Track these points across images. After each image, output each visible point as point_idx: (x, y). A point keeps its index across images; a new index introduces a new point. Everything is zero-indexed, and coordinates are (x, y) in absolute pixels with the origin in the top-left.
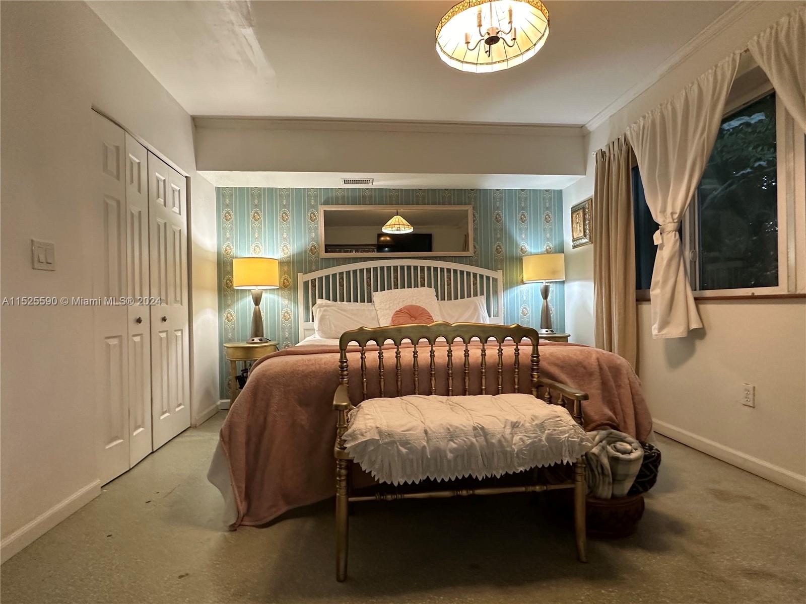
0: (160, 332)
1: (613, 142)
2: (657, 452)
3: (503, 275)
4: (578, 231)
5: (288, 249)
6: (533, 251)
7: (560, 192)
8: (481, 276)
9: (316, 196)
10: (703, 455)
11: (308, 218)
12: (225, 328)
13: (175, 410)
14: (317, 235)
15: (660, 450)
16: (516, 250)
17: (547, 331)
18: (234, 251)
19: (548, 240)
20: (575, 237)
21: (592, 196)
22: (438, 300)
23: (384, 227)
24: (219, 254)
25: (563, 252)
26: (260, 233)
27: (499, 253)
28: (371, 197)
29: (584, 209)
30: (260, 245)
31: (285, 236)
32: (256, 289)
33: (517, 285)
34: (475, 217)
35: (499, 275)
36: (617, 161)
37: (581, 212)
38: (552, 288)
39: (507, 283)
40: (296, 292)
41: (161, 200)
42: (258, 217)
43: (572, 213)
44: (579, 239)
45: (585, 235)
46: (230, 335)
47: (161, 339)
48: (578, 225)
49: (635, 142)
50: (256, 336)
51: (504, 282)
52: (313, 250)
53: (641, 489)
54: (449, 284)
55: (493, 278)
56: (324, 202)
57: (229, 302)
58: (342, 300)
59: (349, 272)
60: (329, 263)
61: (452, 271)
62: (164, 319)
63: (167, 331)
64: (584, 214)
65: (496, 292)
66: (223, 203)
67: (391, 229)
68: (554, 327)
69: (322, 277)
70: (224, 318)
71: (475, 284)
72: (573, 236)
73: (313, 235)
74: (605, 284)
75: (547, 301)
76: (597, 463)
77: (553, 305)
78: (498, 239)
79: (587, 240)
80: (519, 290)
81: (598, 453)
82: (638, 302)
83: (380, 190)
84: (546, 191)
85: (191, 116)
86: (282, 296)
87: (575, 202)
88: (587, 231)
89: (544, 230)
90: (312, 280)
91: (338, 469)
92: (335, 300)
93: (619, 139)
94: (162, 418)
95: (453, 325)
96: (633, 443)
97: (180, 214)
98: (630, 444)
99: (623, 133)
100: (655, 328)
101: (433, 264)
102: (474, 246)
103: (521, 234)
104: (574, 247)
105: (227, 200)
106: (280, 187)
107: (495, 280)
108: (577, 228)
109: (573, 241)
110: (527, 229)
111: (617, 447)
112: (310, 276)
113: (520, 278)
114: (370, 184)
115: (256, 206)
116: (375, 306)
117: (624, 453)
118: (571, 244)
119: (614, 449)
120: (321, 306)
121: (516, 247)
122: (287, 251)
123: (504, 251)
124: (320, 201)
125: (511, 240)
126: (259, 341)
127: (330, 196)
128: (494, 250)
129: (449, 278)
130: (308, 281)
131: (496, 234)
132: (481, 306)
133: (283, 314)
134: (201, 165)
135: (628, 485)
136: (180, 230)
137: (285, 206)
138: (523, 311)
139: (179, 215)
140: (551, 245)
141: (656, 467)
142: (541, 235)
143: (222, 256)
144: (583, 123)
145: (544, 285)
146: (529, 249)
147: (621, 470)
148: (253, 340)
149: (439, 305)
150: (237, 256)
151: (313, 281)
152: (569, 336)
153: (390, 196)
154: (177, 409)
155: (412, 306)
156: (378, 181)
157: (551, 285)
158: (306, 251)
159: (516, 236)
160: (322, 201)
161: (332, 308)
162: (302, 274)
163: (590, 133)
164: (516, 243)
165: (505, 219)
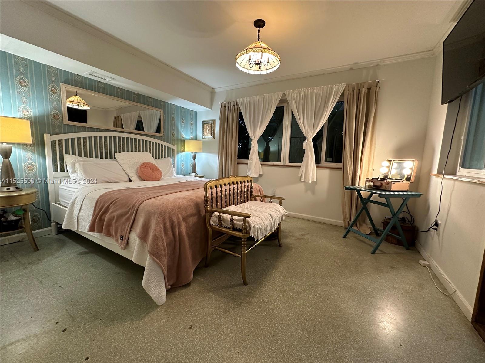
1: (230, 102)
3: (177, 147)
4: (207, 132)
5: (28, 111)
7: (195, 112)
9: (56, 74)
11: (48, 90)
14: (59, 105)
16: (180, 136)
17: (195, 174)
19: (191, 133)
20: (205, 134)
25: (196, 140)
27: (173, 136)
28: (103, 88)
29: (211, 123)
31: (24, 99)
33: (180, 153)
34: (164, 116)
35: (175, 147)
43: (203, 124)
44: (208, 136)
48: (208, 130)
52: (56, 117)
55: (172, 148)
56: (64, 81)
58: (91, 157)
60: (71, 128)
64: (211, 126)
69: (67, 140)
75: (195, 161)
77: (197, 164)
78: (173, 130)
79: (212, 137)
80: (182, 155)
83: (110, 86)
84: (192, 111)
86: (23, 149)
88: (213, 133)
89: (190, 129)
90: (58, 141)
92: (86, 156)
93: (233, 102)
99: (236, 100)
101: (141, 137)
102: (163, 132)
103: (182, 129)
104: (204, 138)
107: (173, 150)
110: (184, 127)
112: (57, 138)
113: (183, 149)
114: (108, 80)
116: (119, 161)
118: (202, 137)
121: (180, 135)
123: (176, 136)
125: (178, 131)
126: (15, 190)
127: (70, 78)
128: (172, 135)
130: (55, 141)
131: (173, 127)
133: (26, 165)
137: (22, 73)
142: (189, 131)
145: (194, 153)
146: (186, 137)
151: (60, 141)
153: (117, 92)
157: (197, 154)
158: (49, 116)
159: (180, 129)
160: (62, 80)
161: (89, 162)
162: (49, 134)
163: (215, 92)
164: (180, 133)
165: (176, 120)
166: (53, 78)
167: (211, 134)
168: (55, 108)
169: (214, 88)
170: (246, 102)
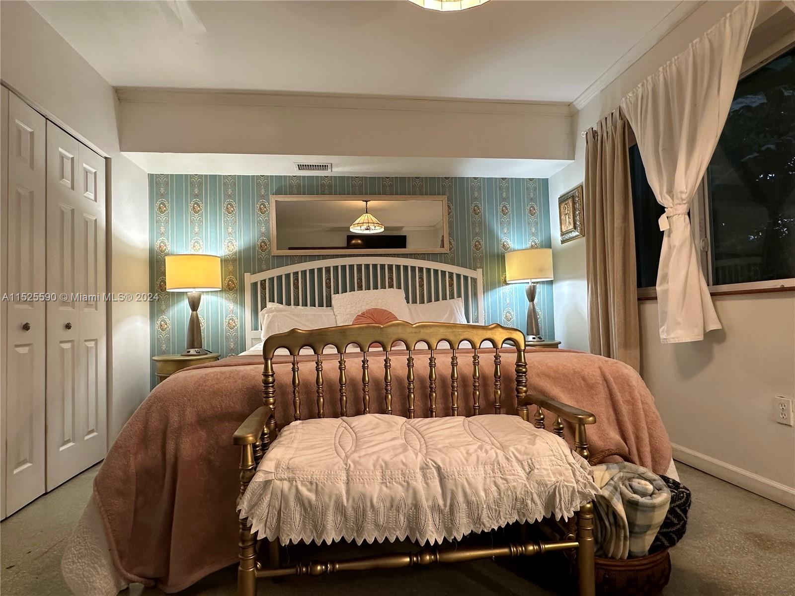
0: (62, 342)
1: (606, 118)
2: (686, 491)
3: (483, 275)
4: (567, 223)
5: (233, 245)
6: (516, 247)
7: (545, 181)
8: (458, 276)
9: (266, 185)
10: (728, 485)
11: (257, 210)
12: (158, 338)
13: (84, 439)
14: (268, 228)
15: (689, 489)
16: (498, 246)
17: (534, 338)
18: (169, 248)
19: (533, 234)
20: (564, 230)
21: (583, 182)
22: (408, 302)
23: (352, 226)
24: (151, 251)
25: (551, 248)
26: (200, 227)
27: (478, 249)
28: (330, 186)
29: (573, 197)
30: (200, 241)
31: (230, 230)
32: (194, 292)
33: (499, 286)
34: (450, 209)
35: (478, 274)
36: (610, 139)
37: (570, 202)
38: (539, 289)
39: (487, 284)
40: (243, 295)
41: (68, 182)
42: (199, 209)
43: (560, 204)
44: (569, 232)
45: (575, 227)
46: (164, 347)
47: (63, 350)
48: (567, 216)
49: (632, 115)
50: (193, 347)
51: (485, 283)
52: (263, 246)
53: (666, 543)
54: (421, 286)
55: (471, 278)
56: (276, 191)
57: (163, 307)
58: (297, 304)
59: (305, 271)
60: (281, 261)
61: (425, 271)
62: (68, 327)
63: (72, 341)
64: (574, 203)
65: (475, 295)
66: (157, 193)
67: (359, 228)
68: (542, 333)
69: (273, 278)
70: (157, 326)
71: (451, 285)
72: (561, 228)
73: (263, 229)
74: (601, 281)
75: (533, 304)
76: (608, 509)
77: (540, 309)
78: (477, 234)
79: (577, 233)
80: (502, 292)
81: (609, 495)
82: (640, 301)
83: (342, 178)
84: (530, 179)
85: (114, 87)
86: (226, 299)
87: (562, 191)
88: (578, 223)
89: (529, 224)
90: (261, 281)
91: (241, 530)
92: (289, 304)
93: (612, 114)
94: (61, 449)
95: (414, 326)
96: (655, 480)
97: (96, 200)
98: (651, 481)
99: (618, 106)
100: (663, 331)
102: (450, 242)
103: (502, 229)
104: (563, 242)
105: (162, 189)
106: (224, 174)
107: (474, 281)
108: (566, 220)
109: (562, 235)
110: (510, 223)
111: (633, 487)
112: (259, 277)
113: (502, 278)
114: (329, 170)
115: (196, 196)
116: (335, 310)
117: (643, 495)
118: (560, 238)
119: (630, 489)
120: (270, 311)
121: (498, 243)
122: (233, 247)
123: (483, 247)
124: (272, 190)
125: (492, 235)
126: (195, 353)
127: (283, 185)
128: (473, 246)
129: (421, 278)
130: (257, 282)
131: (475, 229)
132: (458, 310)
133: (228, 321)
134: (126, 145)
135: (649, 539)
136: (96, 220)
137: (230, 195)
138: (506, 316)
139: (95, 202)
140: (537, 241)
141: (685, 512)
142: (525, 230)
143: (155, 254)
144: (571, 101)
145: (530, 284)
146: (512, 245)
147: (640, 519)
148: (189, 352)
149: (410, 309)
150: (173, 253)
151: (263, 282)
152: (560, 343)
153: (352, 186)
154: (87, 438)
155: (376, 309)
156: (337, 166)
157: (538, 286)
158: (255, 248)
159: (497, 231)
160: (273, 190)
161: (283, 313)
162: (249, 273)
163: (579, 111)
164: (498, 239)
165: (485, 211)
166: (263, 191)
167: (575, 224)
168: (263, 234)
169: (572, 103)
170: (642, 96)
